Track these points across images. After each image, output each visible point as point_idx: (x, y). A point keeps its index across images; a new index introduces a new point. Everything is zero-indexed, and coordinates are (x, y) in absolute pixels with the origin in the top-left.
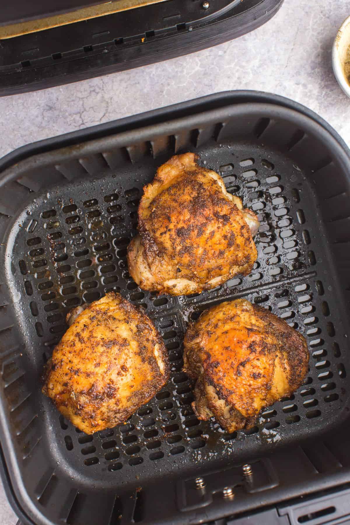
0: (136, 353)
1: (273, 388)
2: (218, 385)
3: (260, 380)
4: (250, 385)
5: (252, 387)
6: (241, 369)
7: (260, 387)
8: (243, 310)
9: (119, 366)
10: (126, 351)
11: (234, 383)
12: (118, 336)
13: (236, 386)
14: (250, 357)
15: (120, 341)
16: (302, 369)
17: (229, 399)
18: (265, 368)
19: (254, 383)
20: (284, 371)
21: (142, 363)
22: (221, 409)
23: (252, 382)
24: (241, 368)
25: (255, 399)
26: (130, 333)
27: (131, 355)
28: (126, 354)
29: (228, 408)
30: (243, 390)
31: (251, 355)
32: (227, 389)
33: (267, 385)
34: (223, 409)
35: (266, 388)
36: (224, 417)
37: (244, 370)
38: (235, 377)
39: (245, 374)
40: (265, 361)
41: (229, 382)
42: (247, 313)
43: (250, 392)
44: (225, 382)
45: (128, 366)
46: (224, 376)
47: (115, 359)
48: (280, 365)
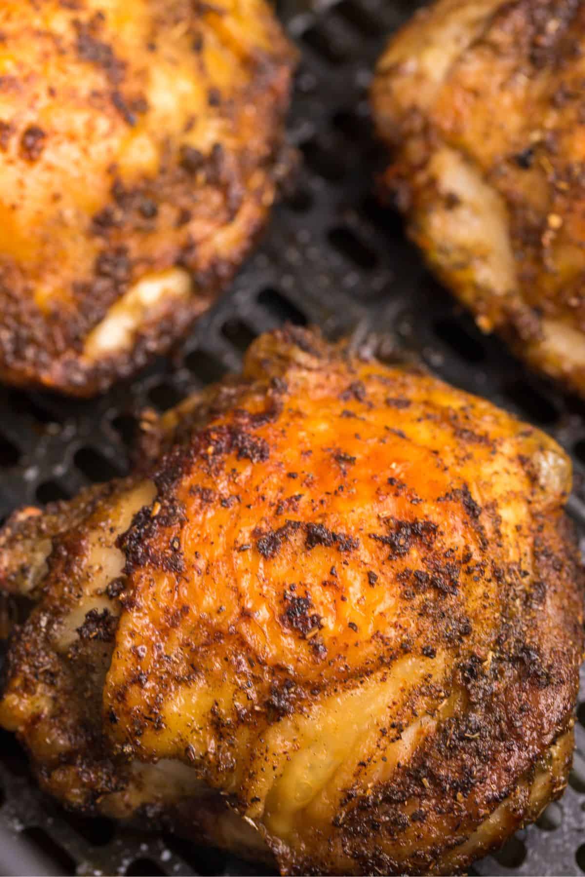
0: (112, 169)
1: (287, 723)
2: (172, 501)
3: (289, 642)
4: (246, 615)
5: (244, 628)
6: (292, 538)
7: (263, 664)
8: (523, 460)
9: (30, 118)
10: (103, 124)
11: (219, 551)
12: (143, 75)
13: (209, 565)
14: (361, 546)
15: (130, 88)
16: (433, 816)
17: (143, 575)
18: (352, 625)
19: (265, 628)
20: (383, 732)
21: (86, 221)
22: (79, 586)
23: (263, 614)
24: (297, 539)
25: (201, 683)
26: (176, 125)
27: (99, 151)
28: (90, 127)
29: (100, 606)
30: (209, 601)
31: (372, 542)
32: (178, 539)
33: (288, 683)
34: (87, 591)
35: (272, 691)
36: (50, 623)
37: (295, 553)
38: (245, 537)
39: (281, 568)
40: (381, 608)
41: (209, 529)
42: (526, 481)
43: (217, 635)
44: (200, 518)
45: (48, 155)
46: (224, 502)
47: (52, 92)
48: (397, 698)
